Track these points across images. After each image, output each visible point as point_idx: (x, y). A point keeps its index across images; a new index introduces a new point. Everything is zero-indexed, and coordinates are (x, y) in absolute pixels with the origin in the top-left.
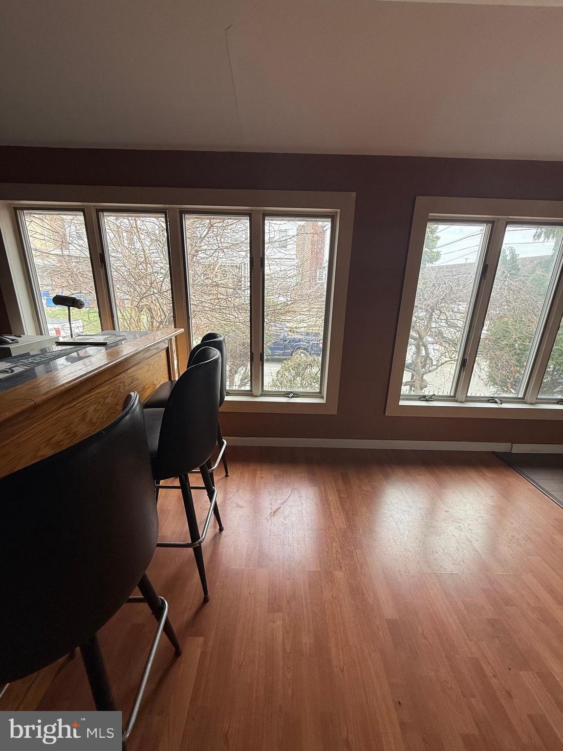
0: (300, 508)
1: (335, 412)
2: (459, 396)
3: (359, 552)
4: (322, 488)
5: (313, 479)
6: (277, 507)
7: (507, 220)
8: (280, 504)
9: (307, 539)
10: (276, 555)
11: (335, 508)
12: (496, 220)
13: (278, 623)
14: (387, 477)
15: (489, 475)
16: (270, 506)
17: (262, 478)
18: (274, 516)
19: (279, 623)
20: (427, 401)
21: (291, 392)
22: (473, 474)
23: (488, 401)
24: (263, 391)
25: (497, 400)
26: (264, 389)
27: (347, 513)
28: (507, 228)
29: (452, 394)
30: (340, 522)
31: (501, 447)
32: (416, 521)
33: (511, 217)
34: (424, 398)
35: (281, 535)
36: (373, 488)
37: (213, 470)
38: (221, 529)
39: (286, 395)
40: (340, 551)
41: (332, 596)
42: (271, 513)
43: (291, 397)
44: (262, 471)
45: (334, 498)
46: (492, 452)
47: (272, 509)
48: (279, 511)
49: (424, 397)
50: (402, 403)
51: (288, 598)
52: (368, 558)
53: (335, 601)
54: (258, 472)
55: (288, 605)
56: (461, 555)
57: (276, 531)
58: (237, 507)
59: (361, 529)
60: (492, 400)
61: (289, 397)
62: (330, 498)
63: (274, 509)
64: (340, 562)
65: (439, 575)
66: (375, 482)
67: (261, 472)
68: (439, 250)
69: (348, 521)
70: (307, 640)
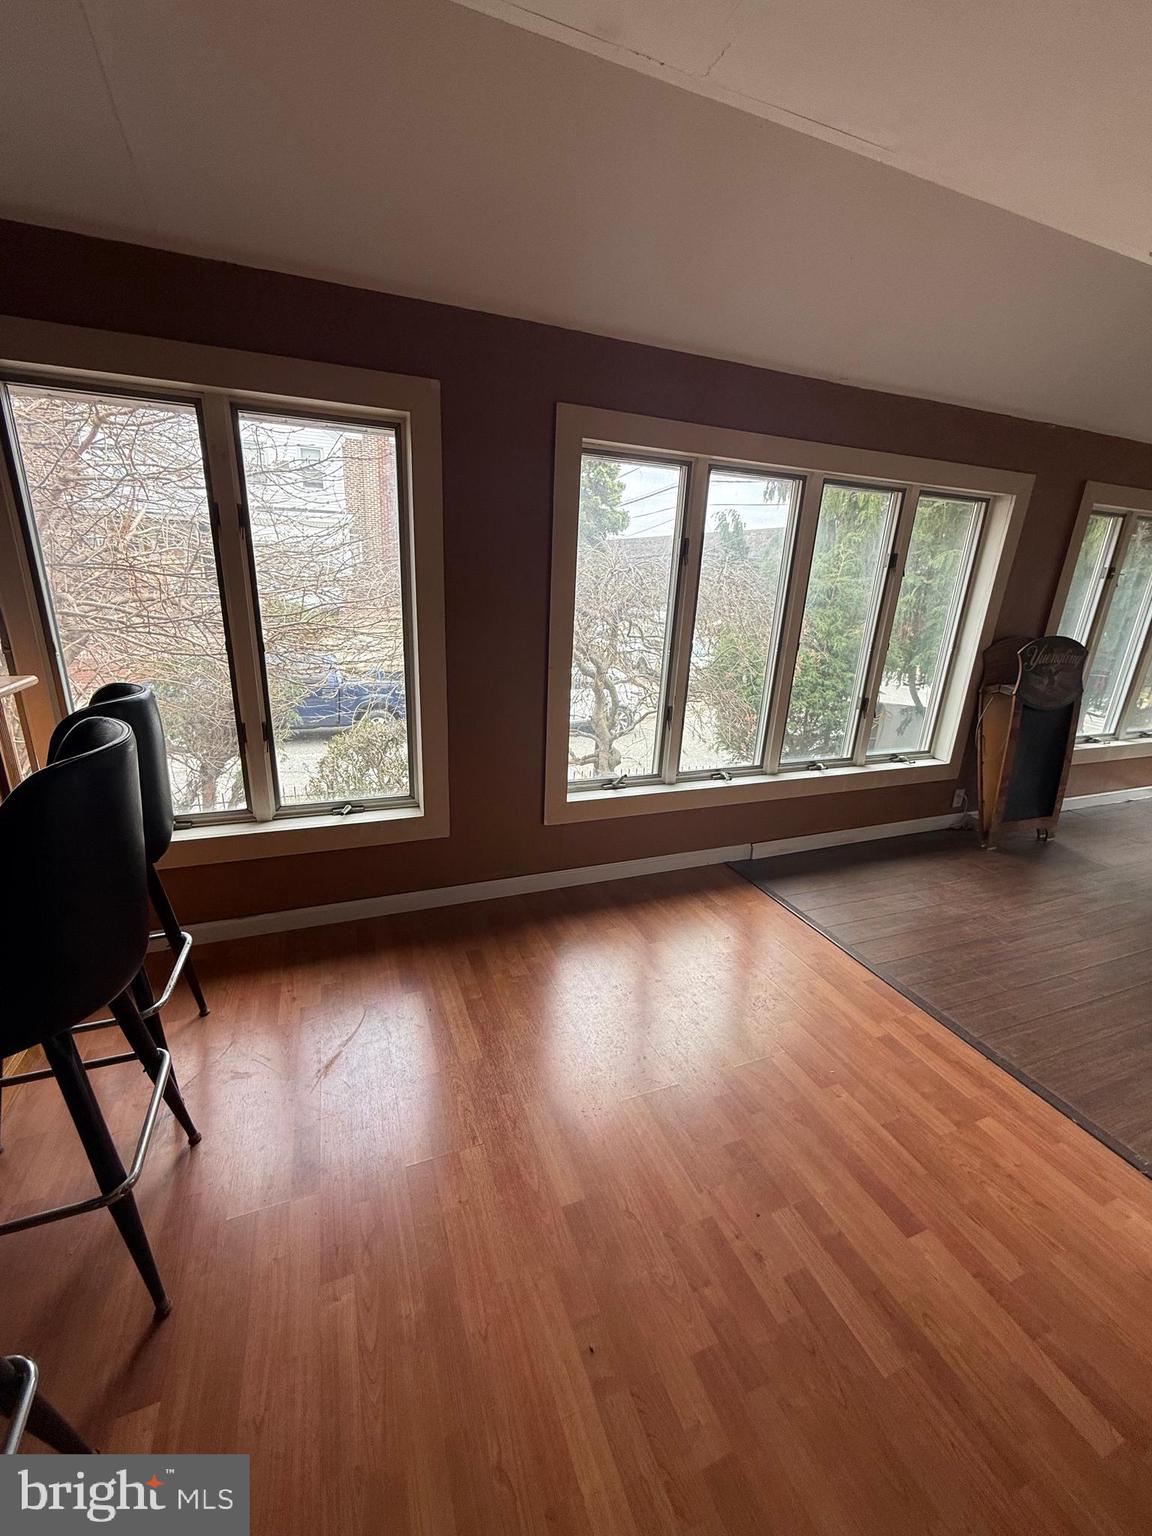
0: (384, 1044)
1: (445, 832)
2: (668, 775)
3: (508, 1097)
4: (431, 990)
5: (410, 978)
6: (331, 1054)
7: (711, 462)
8: (339, 1046)
9: (401, 1104)
10: (333, 1157)
11: (457, 1026)
12: (692, 459)
13: (344, 1298)
14: (556, 941)
15: (720, 901)
16: (315, 1057)
17: (294, 999)
18: (326, 1075)
19: (347, 1297)
20: (615, 788)
21: (348, 803)
22: (697, 907)
23: (711, 778)
24: (279, 807)
25: (724, 773)
26: (283, 803)
27: (483, 1029)
28: (712, 476)
29: (655, 772)
30: (470, 1048)
31: (735, 853)
32: (608, 1012)
33: (715, 457)
34: (610, 784)
35: (344, 1111)
36: (530, 969)
37: (158, 1008)
38: (194, 1140)
39: (336, 809)
40: (471, 1108)
41: (460, 1202)
42: (319, 1071)
43: (347, 814)
44: (292, 984)
45: (454, 1004)
46: (725, 863)
47: (320, 1061)
48: (336, 1062)
49: (610, 781)
50: (571, 798)
51: (366, 1238)
52: (525, 1106)
53: (464, 1208)
54: (284, 989)
55: (366, 1253)
56: (683, 1051)
57: (331, 1106)
58: (233, 1078)
59: (510, 1052)
60: (716, 774)
61: (342, 814)
62: (448, 1007)
63: (325, 1060)
64: (473, 1130)
65: (650, 1096)
66: (534, 956)
67: (290, 988)
68: (626, 508)
69: (486, 1044)
70: (410, 1309)
